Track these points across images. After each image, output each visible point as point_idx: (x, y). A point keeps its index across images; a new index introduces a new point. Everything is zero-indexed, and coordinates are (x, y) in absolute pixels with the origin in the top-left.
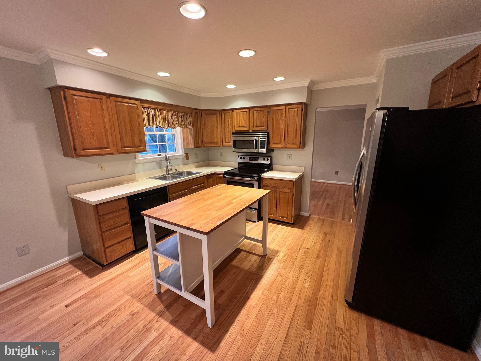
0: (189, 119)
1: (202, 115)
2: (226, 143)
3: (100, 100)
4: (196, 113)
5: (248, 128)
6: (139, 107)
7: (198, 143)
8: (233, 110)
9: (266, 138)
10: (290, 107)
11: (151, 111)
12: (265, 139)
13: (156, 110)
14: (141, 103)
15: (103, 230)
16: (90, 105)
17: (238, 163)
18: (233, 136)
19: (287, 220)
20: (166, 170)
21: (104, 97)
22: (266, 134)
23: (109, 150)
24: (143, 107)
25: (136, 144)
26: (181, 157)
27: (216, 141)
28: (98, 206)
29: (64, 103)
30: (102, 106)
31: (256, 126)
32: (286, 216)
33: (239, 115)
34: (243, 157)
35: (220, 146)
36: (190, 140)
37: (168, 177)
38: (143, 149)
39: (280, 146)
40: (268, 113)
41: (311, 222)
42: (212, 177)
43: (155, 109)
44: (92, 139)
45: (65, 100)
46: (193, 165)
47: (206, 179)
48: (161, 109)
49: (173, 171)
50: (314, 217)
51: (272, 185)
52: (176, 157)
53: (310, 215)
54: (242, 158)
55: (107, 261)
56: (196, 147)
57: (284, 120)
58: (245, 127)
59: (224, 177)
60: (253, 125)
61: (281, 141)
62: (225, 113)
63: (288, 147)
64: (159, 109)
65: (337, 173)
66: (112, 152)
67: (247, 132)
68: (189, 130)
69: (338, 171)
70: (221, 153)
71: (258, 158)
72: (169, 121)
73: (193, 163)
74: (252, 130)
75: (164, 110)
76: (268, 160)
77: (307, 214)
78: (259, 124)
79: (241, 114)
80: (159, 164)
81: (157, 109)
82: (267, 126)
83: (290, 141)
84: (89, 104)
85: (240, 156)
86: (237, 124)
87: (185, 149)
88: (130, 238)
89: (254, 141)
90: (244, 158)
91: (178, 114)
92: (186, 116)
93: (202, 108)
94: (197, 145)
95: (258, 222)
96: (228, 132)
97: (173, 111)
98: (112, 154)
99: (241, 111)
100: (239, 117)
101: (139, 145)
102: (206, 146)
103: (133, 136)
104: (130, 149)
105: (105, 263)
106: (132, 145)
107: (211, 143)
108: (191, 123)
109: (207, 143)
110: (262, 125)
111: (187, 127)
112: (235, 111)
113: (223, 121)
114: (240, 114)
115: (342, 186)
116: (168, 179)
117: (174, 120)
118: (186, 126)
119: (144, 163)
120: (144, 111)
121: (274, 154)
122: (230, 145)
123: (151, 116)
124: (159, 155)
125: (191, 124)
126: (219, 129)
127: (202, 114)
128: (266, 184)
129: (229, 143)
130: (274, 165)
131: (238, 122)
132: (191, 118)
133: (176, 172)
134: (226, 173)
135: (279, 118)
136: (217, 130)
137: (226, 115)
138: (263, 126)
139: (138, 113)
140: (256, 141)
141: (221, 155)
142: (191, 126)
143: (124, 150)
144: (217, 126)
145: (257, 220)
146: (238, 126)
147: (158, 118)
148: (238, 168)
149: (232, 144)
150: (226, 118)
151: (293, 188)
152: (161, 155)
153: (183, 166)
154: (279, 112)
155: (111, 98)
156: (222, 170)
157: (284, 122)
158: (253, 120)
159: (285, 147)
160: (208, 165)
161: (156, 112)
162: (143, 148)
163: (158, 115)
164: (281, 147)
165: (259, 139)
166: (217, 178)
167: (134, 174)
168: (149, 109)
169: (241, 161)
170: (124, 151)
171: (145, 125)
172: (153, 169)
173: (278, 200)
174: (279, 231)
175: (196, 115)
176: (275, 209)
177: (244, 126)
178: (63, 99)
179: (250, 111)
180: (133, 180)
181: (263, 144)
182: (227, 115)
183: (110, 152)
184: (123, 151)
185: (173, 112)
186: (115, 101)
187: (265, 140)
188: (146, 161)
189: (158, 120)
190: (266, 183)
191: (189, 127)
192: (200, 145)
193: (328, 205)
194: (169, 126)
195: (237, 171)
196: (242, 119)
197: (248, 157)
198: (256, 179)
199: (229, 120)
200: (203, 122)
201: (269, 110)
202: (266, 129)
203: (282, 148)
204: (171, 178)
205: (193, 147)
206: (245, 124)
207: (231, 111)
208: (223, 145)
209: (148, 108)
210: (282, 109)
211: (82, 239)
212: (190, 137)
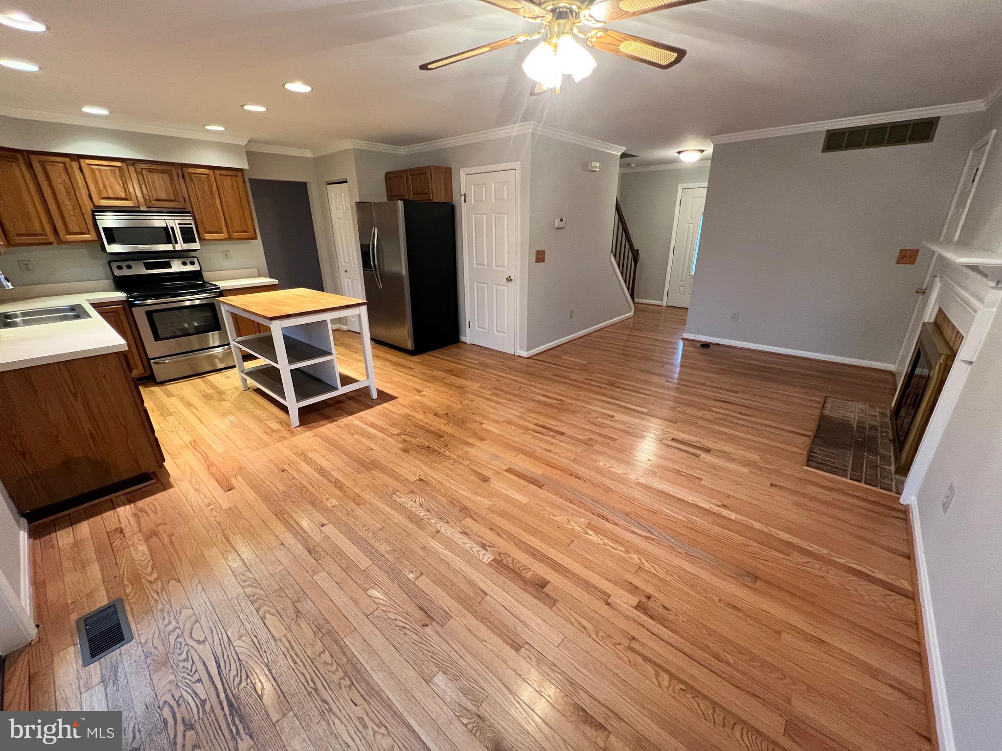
2: (69, 233)
5: (135, 201)
8: (74, 157)
9: (192, 222)
10: (221, 172)
12: (191, 224)
17: (114, 278)
22: (191, 215)
31: (158, 200)
33: (100, 172)
34: (125, 264)
35: (51, 243)
39: (221, 236)
40: (179, 178)
54: (123, 268)
57: (217, 193)
58: (126, 199)
59: (133, 306)
60: (147, 198)
61: (220, 228)
62: (42, 162)
63: (236, 237)
67: (134, 210)
71: (167, 262)
74: (147, 208)
76: (192, 263)
78: (163, 196)
79: (105, 170)
82: (183, 200)
83: (237, 226)
85: (115, 264)
89: (160, 228)
90: (130, 267)
96: (70, 208)
99: (103, 163)
100: (101, 176)
102: (17, 242)
107: (28, 235)
109: (19, 235)
110: (173, 198)
112: (84, 161)
114: (100, 168)
122: (91, 239)
129: (82, 233)
131: (102, 186)
135: (206, 190)
137: (47, 166)
138: (175, 201)
146: (104, 196)
149: (97, 235)
150: (53, 174)
154: (202, 178)
157: (217, 196)
159: (230, 238)
164: (223, 238)
165: (177, 224)
169: (125, 273)
177: (123, 196)
179: (130, 167)
181: (189, 235)
182: (52, 166)
187: (192, 228)
196: (113, 181)
197: (138, 262)
198: (216, 294)
201: (180, 172)
202: (185, 207)
203: (225, 239)
206: (123, 193)
207: (67, 160)
208: (62, 239)
210: (208, 174)
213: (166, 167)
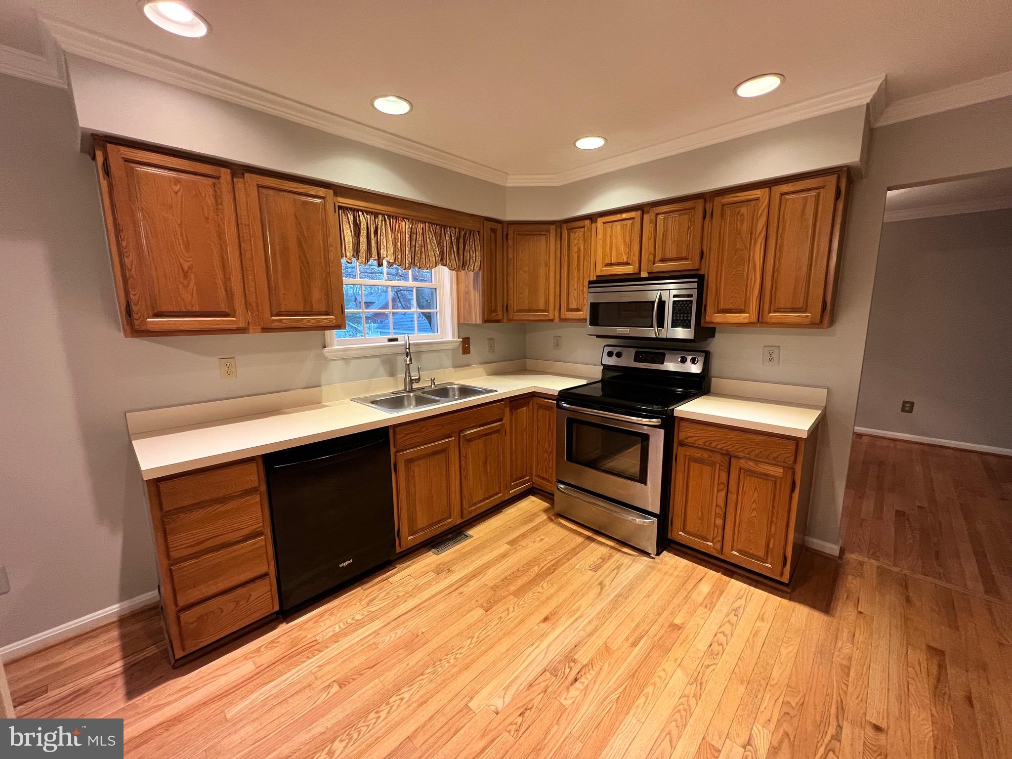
0: (473, 246)
1: (509, 237)
2: (569, 310)
3: (214, 180)
4: (491, 229)
5: (637, 265)
6: (330, 207)
7: (495, 311)
8: (592, 218)
9: (695, 293)
10: (785, 188)
11: (363, 219)
12: (691, 296)
13: (380, 216)
14: (336, 194)
15: (174, 554)
16: (180, 193)
17: (602, 367)
18: (591, 290)
19: (767, 567)
20: (405, 379)
21: (225, 173)
22: (696, 280)
23: (234, 319)
24: (340, 208)
25: (314, 306)
26: (451, 347)
27: (542, 306)
28: (163, 486)
29: (104, 183)
30: (217, 197)
31: (663, 260)
32: (761, 554)
33: (611, 231)
34: (616, 350)
35: (552, 320)
36: (473, 302)
37: (406, 398)
38: (334, 321)
39: (744, 318)
40: (704, 218)
41: (851, 583)
42: (526, 404)
43: (376, 215)
44: (181, 287)
45: (107, 173)
46: (480, 370)
47: (507, 410)
48: (393, 214)
49: (425, 384)
50: (861, 564)
51: (714, 445)
52: (436, 348)
53: (842, 551)
54: (614, 355)
55: (184, 648)
56: (486, 321)
57: (764, 233)
58: (627, 264)
59: (559, 406)
60: (651, 258)
61: (746, 301)
62: (570, 230)
63: (774, 320)
64: (389, 216)
65: (908, 407)
66: (242, 325)
67: (633, 278)
68: (471, 274)
69: (912, 404)
70: (557, 339)
71: (664, 355)
72: (417, 249)
73: (481, 364)
74: (648, 273)
75: (403, 218)
76: (693, 361)
77: (832, 549)
78: (671, 253)
79: (618, 227)
80: (388, 362)
81: (383, 215)
82: (697, 257)
83: (783, 300)
84: (177, 188)
85: (607, 349)
86: (604, 256)
87: (462, 325)
88: (266, 575)
89: (653, 302)
90: (619, 355)
91: (441, 231)
92: (463, 239)
93: (510, 216)
94: (490, 317)
95: (658, 554)
96: (576, 279)
97: (429, 223)
99: (618, 217)
100: (611, 235)
101: (324, 309)
102: (515, 318)
103: (306, 285)
104: (298, 320)
105: (179, 654)
106: (302, 310)
107: (529, 310)
108: (476, 256)
109: (519, 311)
110: (684, 255)
111: (466, 269)
112: (600, 220)
113: (565, 252)
114: (612, 227)
115: (926, 448)
116: (406, 403)
117: (429, 246)
118: (462, 265)
119: (346, 360)
120: (345, 219)
121: (718, 345)
122: (582, 317)
123: (363, 233)
124: (390, 340)
125: (477, 258)
126: (552, 274)
127: (510, 232)
128: (690, 440)
129: (578, 310)
130: (713, 380)
131: (608, 250)
132: (478, 242)
133: (433, 386)
134: (565, 395)
135: (745, 228)
136: (547, 279)
137: (572, 235)
138: (686, 259)
139: (324, 223)
140: (662, 304)
141: (557, 345)
142: (476, 265)
143: (280, 321)
144: (547, 265)
145: (652, 548)
146: (607, 262)
147: (385, 240)
148: (602, 381)
149: (586, 313)
150: (574, 242)
151: (795, 462)
152: (396, 340)
153: (453, 370)
154: (744, 210)
155: (247, 175)
156: (554, 385)
157: (760, 240)
158: (652, 240)
159: (760, 321)
160: (522, 370)
161: (380, 224)
162: (336, 319)
163: (384, 231)
164: (746, 321)
165: (671, 296)
166: (540, 406)
167: (319, 386)
168: (360, 213)
169: (611, 361)
170: (277, 324)
171: (346, 257)
172: (373, 376)
173: (732, 497)
174: (735, 605)
175: (493, 234)
176: (719, 522)
177: (625, 260)
178: (101, 173)
179: (645, 216)
180: (315, 403)
181: (684, 313)
182: (575, 233)
183: (234, 326)
184: (274, 325)
185: (427, 224)
186: (259, 186)
187: (691, 302)
188: (353, 354)
189: (385, 244)
190: (691, 437)
191: (472, 268)
192: (500, 317)
193: (900, 514)
194: (416, 261)
195: (597, 391)
196: (620, 241)
197: (633, 351)
198: (655, 422)
199: (582, 248)
200: (511, 256)
201: (709, 207)
202: (697, 267)
203: (749, 324)
204: (414, 403)
205: (479, 321)
206: (629, 255)
207: (587, 222)
208: (563, 317)
209: (358, 210)
210: (758, 199)
212: (475, 296)
213: (688, 204)
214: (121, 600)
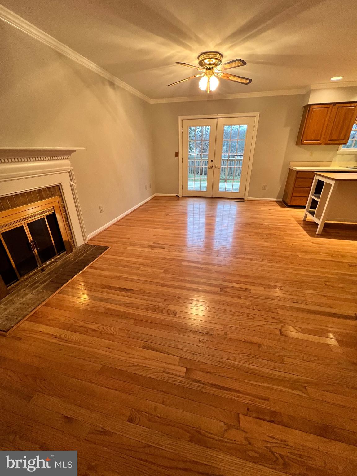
3: (328, 108)
15: (296, 185)
16: (321, 113)
21: (332, 106)
23: (320, 141)
25: (340, 138)
28: (299, 172)
29: (307, 114)
30: (327, 112)
38: (345, 142)
44: (312, 134)
45: (309, 112)
55: (290, 204)
66: (321, 143)
98: (320, 144)
101: (343, 139)
103: (340, 132)
105: (289, 204)
106: (337, 139)
119: (343, 155)
143: (330, 142)
155: (336, 105)
172: (349, 161)
178: (308, 112)
183: (319, 143)
184: (328, 143)
186: (338, 107)
211: (285, 191)
214: (277, 198)
